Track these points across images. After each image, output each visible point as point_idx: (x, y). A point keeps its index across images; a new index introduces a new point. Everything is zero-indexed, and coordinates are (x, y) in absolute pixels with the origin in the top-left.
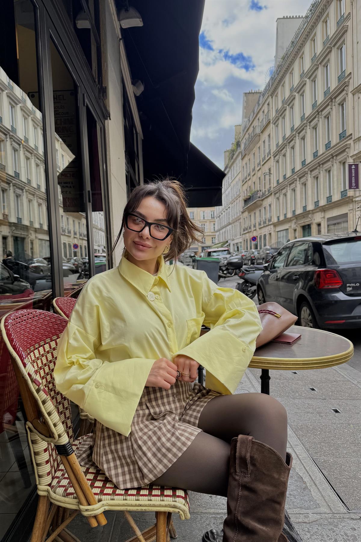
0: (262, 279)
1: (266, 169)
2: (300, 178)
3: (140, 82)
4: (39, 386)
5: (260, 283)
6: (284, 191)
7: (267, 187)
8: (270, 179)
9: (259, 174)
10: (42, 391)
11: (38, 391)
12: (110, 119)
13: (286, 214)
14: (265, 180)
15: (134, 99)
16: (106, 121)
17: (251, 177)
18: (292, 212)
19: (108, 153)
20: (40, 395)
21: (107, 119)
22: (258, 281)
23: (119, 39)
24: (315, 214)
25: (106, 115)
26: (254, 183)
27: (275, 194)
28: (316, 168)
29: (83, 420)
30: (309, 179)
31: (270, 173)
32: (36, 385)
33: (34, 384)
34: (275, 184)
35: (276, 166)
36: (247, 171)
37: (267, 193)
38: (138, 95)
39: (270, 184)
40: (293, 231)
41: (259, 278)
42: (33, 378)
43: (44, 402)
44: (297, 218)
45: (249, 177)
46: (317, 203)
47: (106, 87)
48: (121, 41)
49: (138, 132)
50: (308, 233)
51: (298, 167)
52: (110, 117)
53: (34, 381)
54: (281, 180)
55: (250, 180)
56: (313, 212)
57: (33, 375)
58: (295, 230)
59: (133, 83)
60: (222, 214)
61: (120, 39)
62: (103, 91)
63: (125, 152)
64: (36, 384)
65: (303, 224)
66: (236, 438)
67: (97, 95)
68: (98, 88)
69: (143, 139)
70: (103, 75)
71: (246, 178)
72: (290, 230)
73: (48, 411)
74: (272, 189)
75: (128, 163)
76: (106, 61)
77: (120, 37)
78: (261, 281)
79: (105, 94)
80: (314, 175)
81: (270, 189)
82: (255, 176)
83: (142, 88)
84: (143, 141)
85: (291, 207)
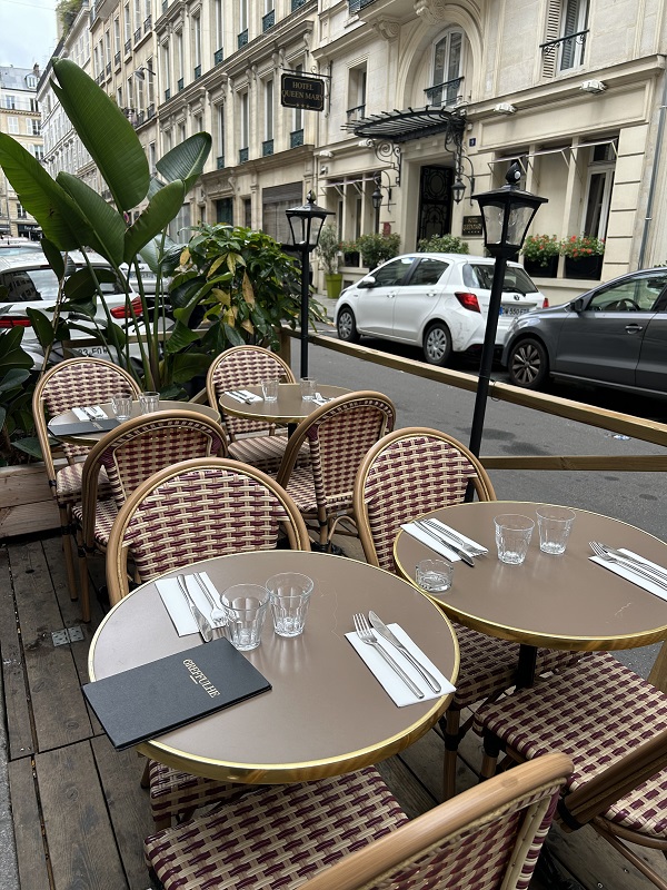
1: (141, 60)
2: (211, 92)
6: (180, 117)
7: (147, 103)
8: (151, 86)
9: (130, 71)
14: (141, 88)
17: (114, 75)
24: (240, 178)
26: (120, 89)
27: (162, 122)
30: (229, 95)
31: (151, 73)
34: (162, 101)
35: (163, 56)
36: (103, 61)
37: (146, 118)
39: (152, 98)
40: (197, 210)
44: (205, 183)
46: (244, 152)
50: (227, 217)
51: (207, 66)
54: (173, 93)
55: (112, 83)
56: (235, 172)
58: (202, 208)
60: (57, 154)
65: (217, 197)
71: (103, 78)
72: (192, 206)
74: (156, 109)
80: (239, 89)
81: (153, 109)
82: (121, 74)
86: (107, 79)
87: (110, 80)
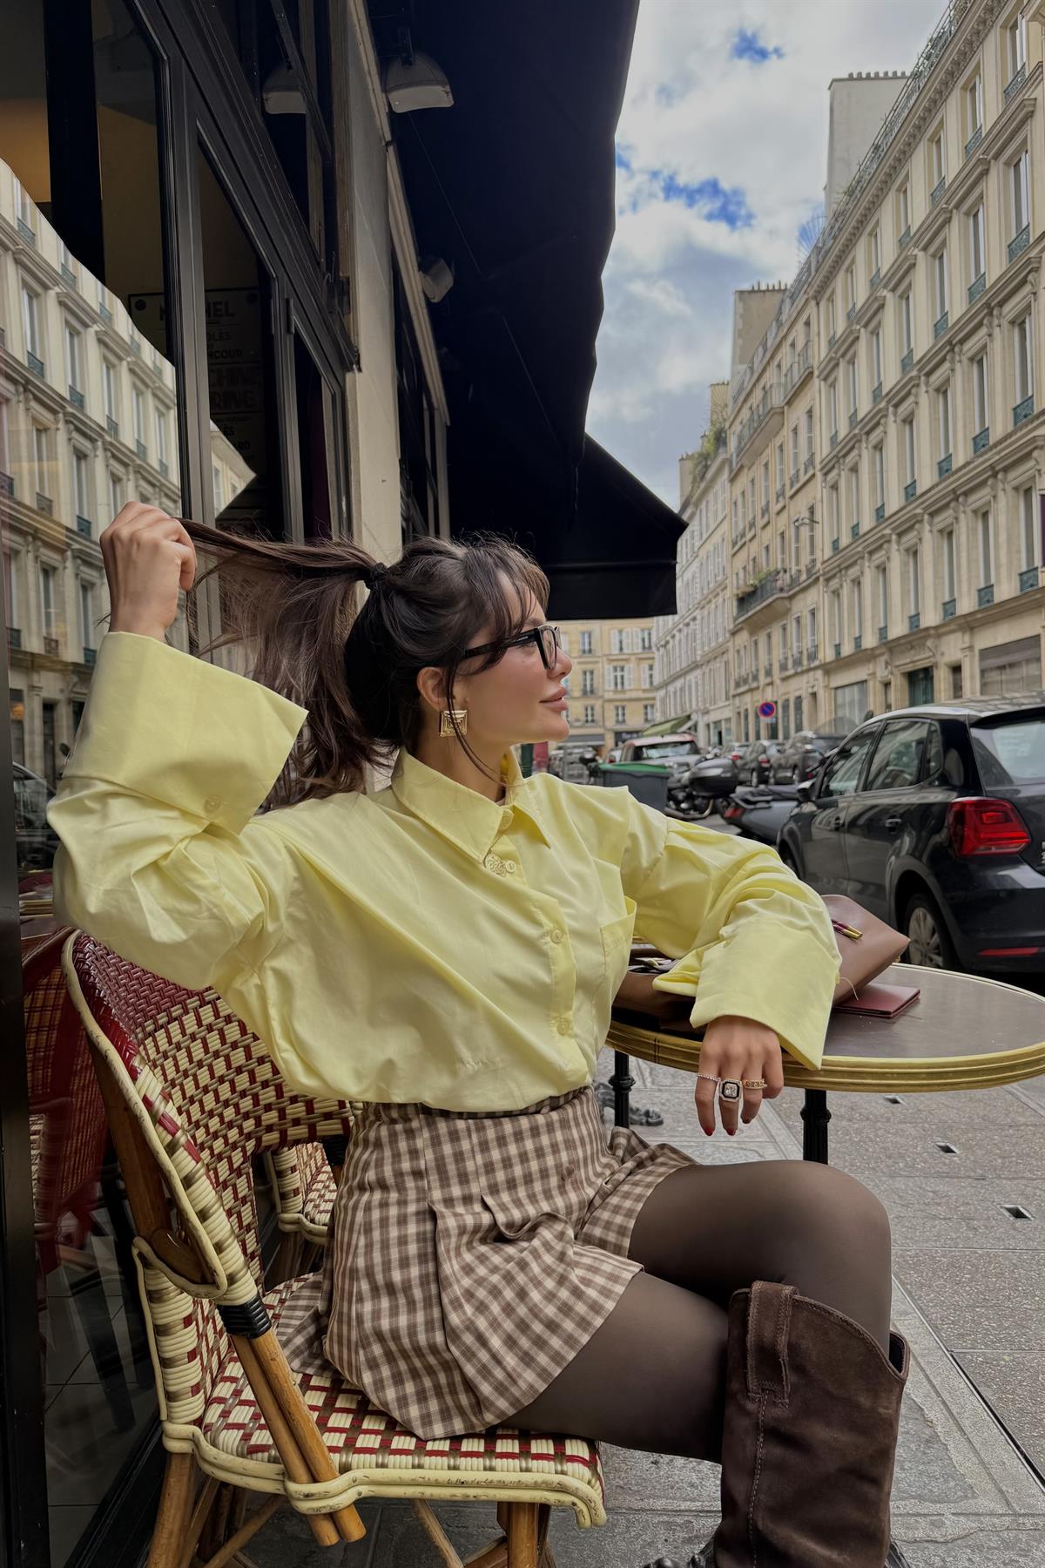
0: (792, 825)
1: (799, 508)
2: (900, 535)
3: (442, 261)
4: (173, 1135)
5: (787, 838)
6: (853, 572)
7: (805, 559)
8: (812, 538)
9: (782, 522)
10: (182, 1149)
11: (171, 1149)
12: (360, 370)
13: (860, 637)
14: (797, 540)
15: (425, 311)
16: (349, 376)
17: (759, 531)
18: (877, 631)
19: (352, 467)
20: (178, 1160)
21: (351, 370)
22: (782, 832)
23: (384, 144)
24: (945, 639)
25: (349, 359)
26: (767, 548)
27: (828, 580)
28: (947, 506)
29: (287, 1234)
30: (927, 536)
31: (813, 521)
32: (165, 1133)
33: (161, 1129)
34: (828, 553)
35: (830, 499)
36: (744, 514)
37: (804, 577)
38: (436, 300)
39: (812, 552)
40: (880, 687)
41: (785, 825)
42: (157, 1111)
43: (188, 1182)
44: (891, 651)
45: (752, 533)
46: (949, 606)
47: (348, 279)
48: (391, 149)
49: (436, 405)
50: (925, 693)
51: (894, 502)
52: (358, 363)
53: (158, 1120)
54: (845, 540)
55: (755, 542)
56: (938, 632)
57: (157, 1104)
58: (887, 685)
59: (424, 267)
60: (673, 637)
61: (388, 144)
62: (341, 291)
63: (401, 462)
64: (165, 1128)
65: (910, 668)
66: (746, 1290)
67: (324, 301)
68: (328, 280)
69: (449, 424)
70: (341, 247)
71: (743, 535)
72: (871, 684)
73: (200, 1207)
74: (818, 565)
75: (408, 495)
76: (349, 206)
77: (388, 137)
78: (791, 833)
79: (345, 298)
80: (940, 526)
81: (814, 566)
82: (769, 529)
83: (448, 281)
84: (450, 431)
85: (873, 617)
86: (749, 536)
87: (754, 536)
